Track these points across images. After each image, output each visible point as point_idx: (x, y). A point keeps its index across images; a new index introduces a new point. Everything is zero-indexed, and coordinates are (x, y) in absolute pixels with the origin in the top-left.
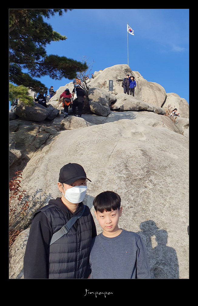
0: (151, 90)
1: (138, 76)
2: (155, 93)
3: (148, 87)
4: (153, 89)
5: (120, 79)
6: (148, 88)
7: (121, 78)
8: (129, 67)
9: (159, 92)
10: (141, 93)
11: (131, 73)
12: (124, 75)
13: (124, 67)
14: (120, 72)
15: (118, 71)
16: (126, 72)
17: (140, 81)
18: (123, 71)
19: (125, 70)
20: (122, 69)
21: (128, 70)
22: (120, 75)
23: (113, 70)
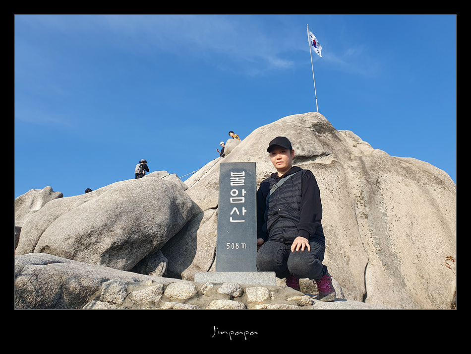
0: (413, 183)
1: (355, 144)
2: (427, 192)
3: (398, 172)
4: (418, 181)
5: (299, 153)
6: (400, 178)
7: (303, 150)
8: (324, 118)
9: (439, 188)
10: (382, 195)
11: (332, 134)
12: (313, 142)
13: (309, 119)
14: (299, 133)
15: (292, 132)
16: (317, 133)
17: (369, 157)
18: (308, 129)
19: (314, 126)
20: (303, 126)
21: (323, 128)
22: (300, 142)
23: (274, 130)
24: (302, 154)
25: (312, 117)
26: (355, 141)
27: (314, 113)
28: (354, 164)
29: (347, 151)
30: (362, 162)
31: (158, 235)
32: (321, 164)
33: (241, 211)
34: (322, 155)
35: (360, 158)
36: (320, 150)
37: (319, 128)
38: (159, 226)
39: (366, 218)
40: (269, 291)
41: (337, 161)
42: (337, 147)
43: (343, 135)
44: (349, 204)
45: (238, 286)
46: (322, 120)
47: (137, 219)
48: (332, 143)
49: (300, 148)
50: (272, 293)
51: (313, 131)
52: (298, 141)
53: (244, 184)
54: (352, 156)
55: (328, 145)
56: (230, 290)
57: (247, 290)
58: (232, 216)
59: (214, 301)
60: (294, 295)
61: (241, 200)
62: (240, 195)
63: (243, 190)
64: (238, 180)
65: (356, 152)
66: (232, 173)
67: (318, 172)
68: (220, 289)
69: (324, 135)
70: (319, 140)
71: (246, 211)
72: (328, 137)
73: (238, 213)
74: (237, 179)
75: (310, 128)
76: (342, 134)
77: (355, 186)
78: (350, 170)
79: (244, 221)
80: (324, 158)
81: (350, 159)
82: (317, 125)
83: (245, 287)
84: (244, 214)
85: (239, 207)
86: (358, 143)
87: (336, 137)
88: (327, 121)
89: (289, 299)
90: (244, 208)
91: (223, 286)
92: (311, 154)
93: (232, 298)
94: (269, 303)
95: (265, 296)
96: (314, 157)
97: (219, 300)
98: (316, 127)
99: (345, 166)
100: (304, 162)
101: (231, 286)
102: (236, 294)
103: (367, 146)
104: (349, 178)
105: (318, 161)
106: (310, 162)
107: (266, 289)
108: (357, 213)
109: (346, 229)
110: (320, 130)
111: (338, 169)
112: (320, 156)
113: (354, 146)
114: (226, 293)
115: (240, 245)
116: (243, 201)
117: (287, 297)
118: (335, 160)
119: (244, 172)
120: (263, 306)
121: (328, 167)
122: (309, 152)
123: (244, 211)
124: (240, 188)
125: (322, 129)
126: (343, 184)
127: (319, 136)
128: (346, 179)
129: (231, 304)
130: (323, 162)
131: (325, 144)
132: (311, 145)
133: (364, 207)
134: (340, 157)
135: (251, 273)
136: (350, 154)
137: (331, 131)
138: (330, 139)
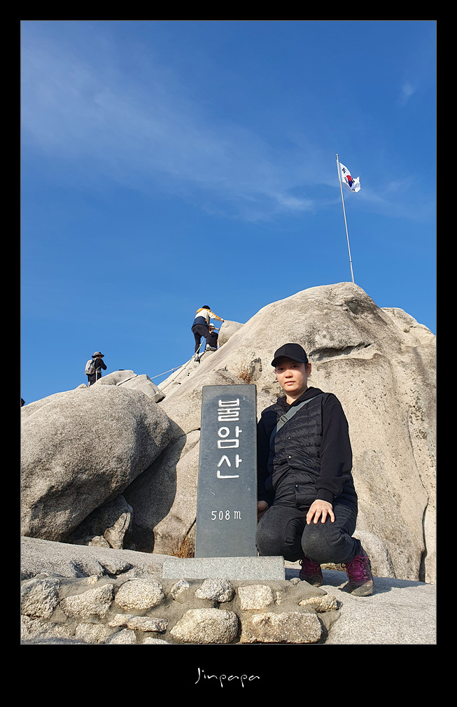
1: (407, 327)
5: (326, 343)
7: (332, 339)
8: (361, 291)
11: (374, 314)
12: (345, 327)
13: (340, 292)
14: (326, 314)
15: (317, 312)
16: (352, 314)
17: (427, 347)
18: (339, 308)
19: (348, 303)
20: (332, 303)
21: (360, 306)
22: (328, 328)
23: (290, 309)
24: (331, 344)
25: (345, 290)
26: (408, 323)
27: (348, 284)
28: (406, 358)
29: (395, 338)
30: (417, 355)
31: (118, 473)
32: (358, 359)
33: (233, 462)
34: (360, 345)
35: (415, 349)
36: (356, 339)
37: (355, 306)
38: (120, 460)
39: (425, 437)
40: (273, 592)
41: (381, 354)
42: (382, 334)
43: (390, 314)
44: (399, 418)
45: (227, 585)
46: (359, 294)
47: (87, 450)
48: (374, 327)
49: (328, 337)
50: (278, 594)
51: (347, 310)
52: (325, 326)
53: (238, 419)
54: (403, 346)
55: (368, 332)
56: (214, 593)
57: (240, 591)
58: (220, 469)
59: (190, 611)
60: (310, 595)
61: (234, 443)
62: (232, 435)
63: (237, 428)
64: (229, 413)
65: (408, 340)
66: (220, 402)
67: (353, 372)
68: (199, 591)
69: (363, 316)
70: (355, 323)
71: (241, 461)
72: (368, 318)
73: (229, 465)
74: (228, 410)
75: (341, 305)
76: (387, 313)
77: (408, 391)
78: (399, 368)
79: (238, 476)
80: (363, 350)
81: (400, 351)
82: (352, 302)
83: (236, 585)
84: (237, 466)
85: (231, 454)
86: (412, 327)
87: (379, 318)
88: (366, 295)
89: (303, 603)
90: (237, 456)
91: (203, 587)
92: (343, 344)
93: (217, 604)
94: (273, 611)
95: (266, 599)
96: (348, 349)
97: (198, 610)
98: (350, 304)
99: (393, 362)
100: (333, 356)
101: (215, 585)
102: (224, 597)
103: (425, 331)
104: (399, 379)
105: (354, 354)
106: (342, 356)
107: (269, 588)
108: (411, 430)
109: (396, 454)
110: (356, 309)
111: (382, 366)
112: (356, 347)
113: (406, 331)
114: (208, 597)
115: (232, 514)
116: (237, 446)
117: (300, 599)
118: (379, 352)
119: (238, 400)
120: (263, 617)
121: (368, 364)
122: (340, 342)
123: (238, 461)
124: (231, 425)
125: (359, 308)
126: (391, 389)
127: (355, 318)
128: (394, 381)
129: (215, 617)
130: (361, 357)
131: (363, 329)
132: (344, 332)
133: (420, 421)
134: (386, 349)
135: (248, 559)
136: (400, 343)
137: (372, 309)
138: (371, 321)
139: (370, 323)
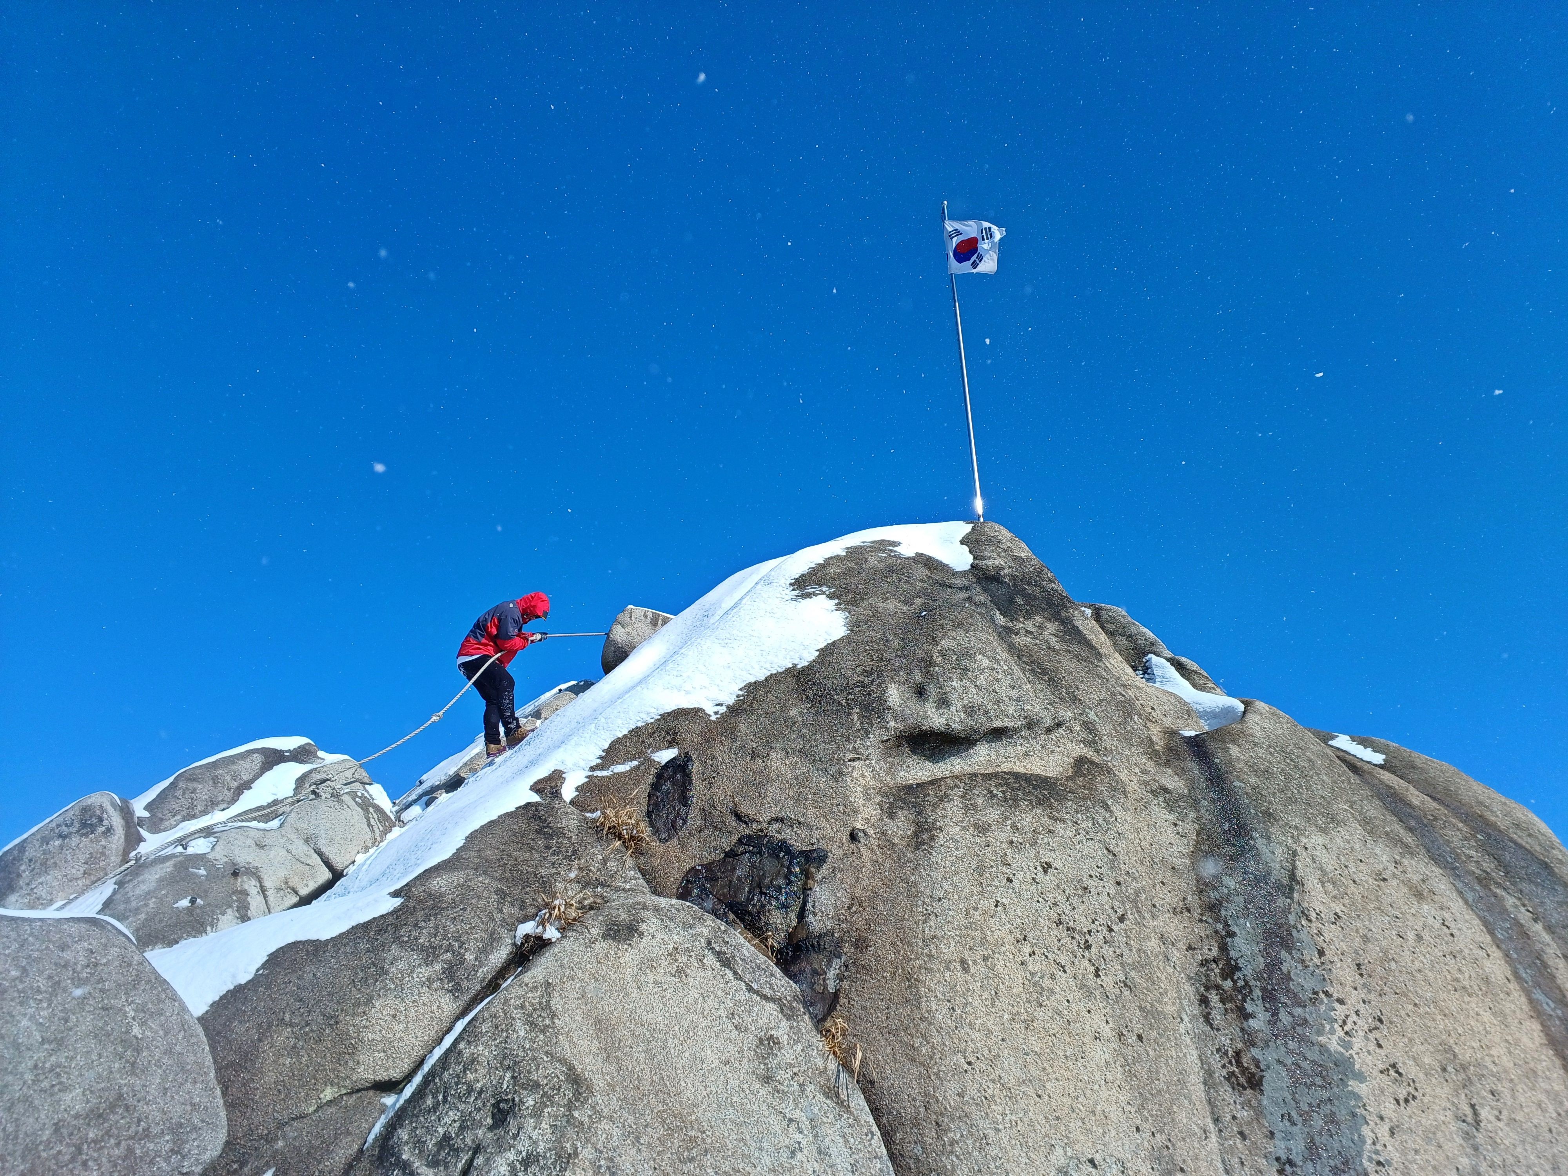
0: (1438, 881)
3: (1368, 824)
5: (924, 714)
6: (1382, 855)
8: (1022, 551)
10: (1321, 953)
11: (1063, 622)
14: (923, 613)
15: (893, 605)
16: (998, 616)
18: (961, 597)
19: (985, 583)
20: (940, 578)
21: (1022, 593)
22: (930, 662)
24: (937, 721)
32: (1027, 778)
34: (1029, 726)
35: (1195, 744)
37: (1006, 593)
39: (1255, 1082)
41: (1096, 759)
46: (1017, 559)
48: (1068, 667)
51: (984, 604)
54: (1155, 733)
55: (1052, 679)
69: (1030, 625)
70: (1012, 649)
72: (1046, 633)
75: (966, 588)
80: (1040, 742)
81: (1150, 751)
82: (997, 579)
88: (1036, 561)
92: (977, 720)
96: (996, 740)
98: (993, 586)
100: (944, 760)
105: (1010, 757)
110: (1011, 601)
111: (1105, 806)
112: (1018, 730)
118: (1090, 754)
121: (1061, 798)
122: (969, 711)
125: (1019, 600)
127: (1009, 630)
130: (1034, 767)
131: (1037, 670)
132: (981, 680)
134: (1110, 740)
137: (1056, 606)
138: (1054, 642)
139: (1054, 650)
